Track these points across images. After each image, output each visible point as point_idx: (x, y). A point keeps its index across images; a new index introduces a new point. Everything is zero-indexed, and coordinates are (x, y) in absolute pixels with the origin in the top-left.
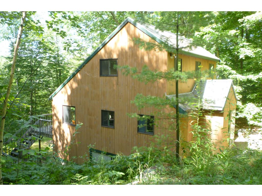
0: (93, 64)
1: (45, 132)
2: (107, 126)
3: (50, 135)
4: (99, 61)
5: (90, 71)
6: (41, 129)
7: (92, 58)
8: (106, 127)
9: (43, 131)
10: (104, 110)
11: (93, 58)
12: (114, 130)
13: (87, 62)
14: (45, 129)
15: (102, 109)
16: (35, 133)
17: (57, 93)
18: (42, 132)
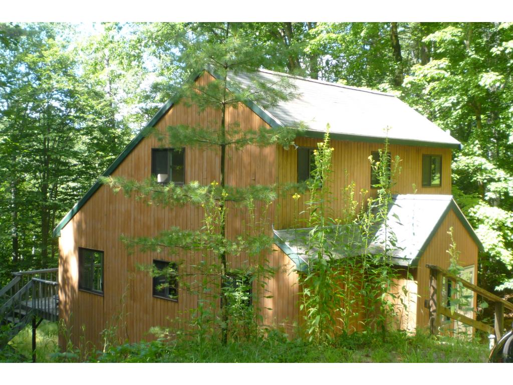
0: (139, 158)
1: (43, 308)
2: (163, 296)
3: (53, 315)
4: (150, 151)
5: (133, 173)
6: (37, 302)
7: (137, 145)
8: (161, 299)
9: (40, 307)
10: (159, 259)
11: (140, 146)
12: (176, 304)
13: (127, 154)
14: (43, 302)
15: (155, 258)
16: (22, 310)
17: (69, 221)
18: (37, 307)
